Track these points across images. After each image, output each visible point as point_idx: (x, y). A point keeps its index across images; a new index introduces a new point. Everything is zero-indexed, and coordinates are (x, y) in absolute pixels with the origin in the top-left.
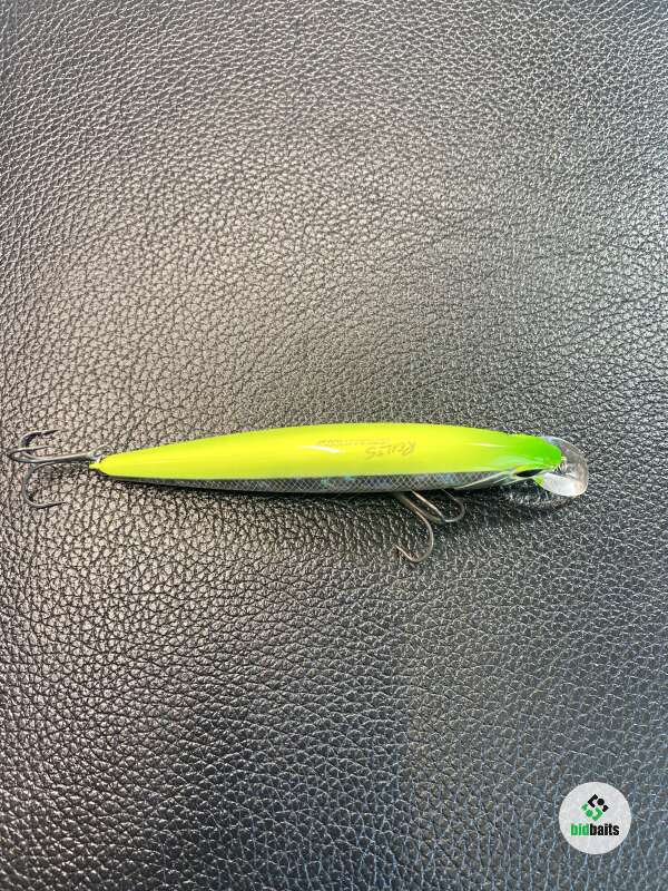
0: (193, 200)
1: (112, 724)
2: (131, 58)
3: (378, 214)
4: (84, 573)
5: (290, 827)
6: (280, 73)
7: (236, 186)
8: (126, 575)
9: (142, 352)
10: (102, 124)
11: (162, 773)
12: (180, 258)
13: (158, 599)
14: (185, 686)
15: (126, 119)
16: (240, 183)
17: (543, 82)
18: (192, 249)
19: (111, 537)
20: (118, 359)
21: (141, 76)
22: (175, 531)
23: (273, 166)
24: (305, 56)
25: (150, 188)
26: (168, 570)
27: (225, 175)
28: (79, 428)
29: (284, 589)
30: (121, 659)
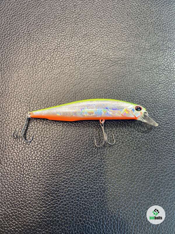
0: (46, 54)
1: (25, 193)
2: (30, 15)
3: (95, 59)
4: (18, 154)
5: (69, 219)
6: (70, 19)
7: (58, 51)
8: (28, 155)
9: (33, 96)
10: (22, 33)
11: (37, 205)
12: (43, 70)
13: (36, 161)
14: (43, 183)
15: (29, 32)
16: (59, 50)
17: (140, 23)
18: (46, 68)
19: (25, 145)
20: (27, 98)
21: (33, 20)
22: (41, 143)
23: (68, 45)
24: (76, 15)
25: (35, 51)
26: (39, 153)
27: (55, 48)
28: (16, 116)
29: (69, 159)
30: (27, 176)
